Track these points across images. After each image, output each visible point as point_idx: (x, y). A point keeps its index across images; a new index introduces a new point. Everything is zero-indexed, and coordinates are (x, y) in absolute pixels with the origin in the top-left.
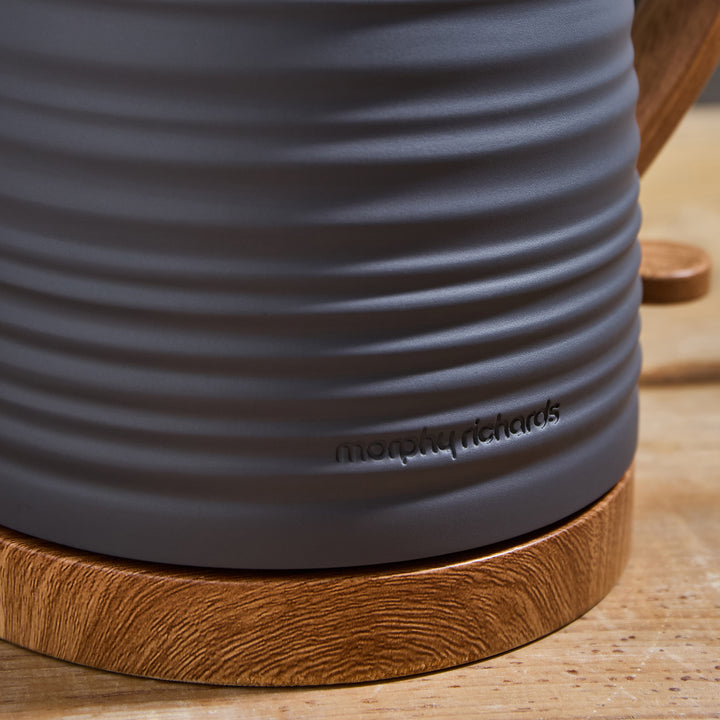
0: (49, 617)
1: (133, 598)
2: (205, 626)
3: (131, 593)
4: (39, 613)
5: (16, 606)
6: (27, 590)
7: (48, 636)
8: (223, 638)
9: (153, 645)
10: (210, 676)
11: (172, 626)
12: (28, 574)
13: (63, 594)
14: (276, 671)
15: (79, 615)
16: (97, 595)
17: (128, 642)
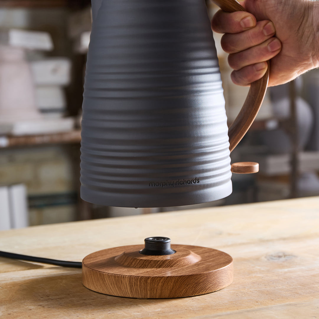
0: (162, 290)
1: (180, 281)
2: (194, 283)
3: (180, 280)
4: (159, 290)
5: (153, 290)
6: (156, 286)
7: (161, 294)
8: (197, 286)
9: (184, 290)
10: (195, 294)
11: (188, 285)
12: (156, 282)
13: (165, 284)
14: (205, 291)
15: (169, 287)
16: (173, 282)
17: (179, 290)
